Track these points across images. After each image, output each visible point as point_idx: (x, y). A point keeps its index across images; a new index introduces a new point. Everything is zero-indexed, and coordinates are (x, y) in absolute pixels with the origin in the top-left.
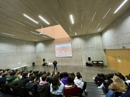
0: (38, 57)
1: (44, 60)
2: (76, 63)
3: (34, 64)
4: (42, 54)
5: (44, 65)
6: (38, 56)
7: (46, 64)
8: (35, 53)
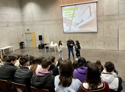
0: (28, 32)
1: (41, 38)
2: (104, 45)
3: (22, 44)
4: (35, 27)
5: (42, 47)
6: (28, 30)
7: (46, 44)
8: (23, 23)
